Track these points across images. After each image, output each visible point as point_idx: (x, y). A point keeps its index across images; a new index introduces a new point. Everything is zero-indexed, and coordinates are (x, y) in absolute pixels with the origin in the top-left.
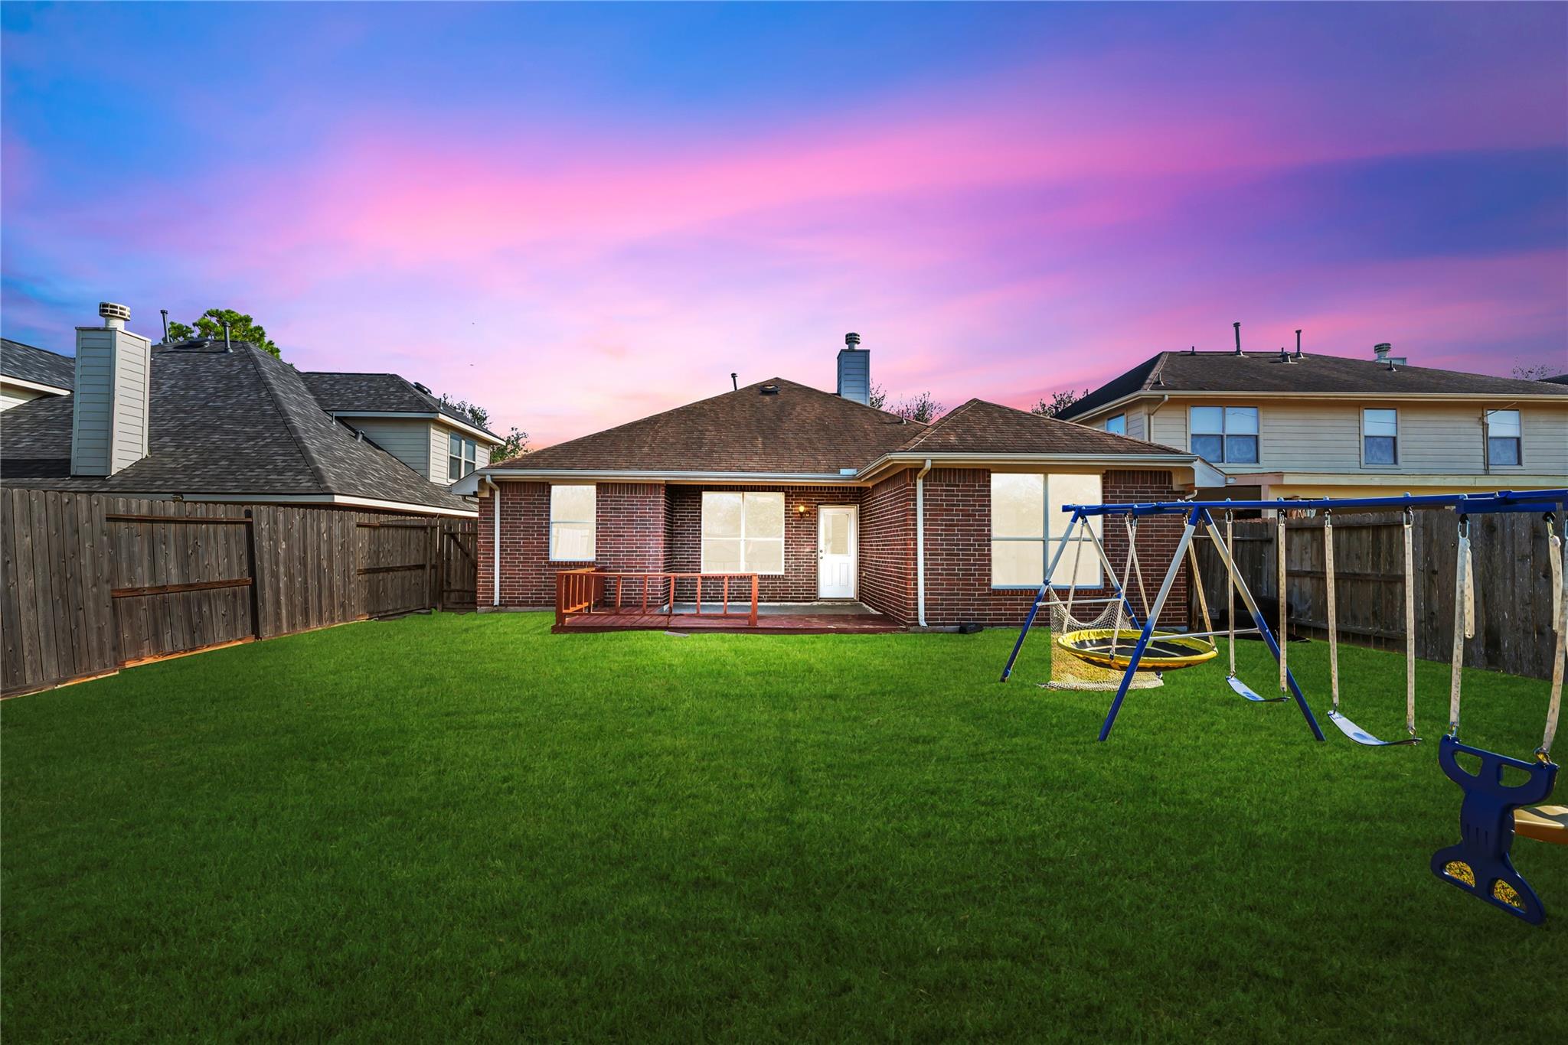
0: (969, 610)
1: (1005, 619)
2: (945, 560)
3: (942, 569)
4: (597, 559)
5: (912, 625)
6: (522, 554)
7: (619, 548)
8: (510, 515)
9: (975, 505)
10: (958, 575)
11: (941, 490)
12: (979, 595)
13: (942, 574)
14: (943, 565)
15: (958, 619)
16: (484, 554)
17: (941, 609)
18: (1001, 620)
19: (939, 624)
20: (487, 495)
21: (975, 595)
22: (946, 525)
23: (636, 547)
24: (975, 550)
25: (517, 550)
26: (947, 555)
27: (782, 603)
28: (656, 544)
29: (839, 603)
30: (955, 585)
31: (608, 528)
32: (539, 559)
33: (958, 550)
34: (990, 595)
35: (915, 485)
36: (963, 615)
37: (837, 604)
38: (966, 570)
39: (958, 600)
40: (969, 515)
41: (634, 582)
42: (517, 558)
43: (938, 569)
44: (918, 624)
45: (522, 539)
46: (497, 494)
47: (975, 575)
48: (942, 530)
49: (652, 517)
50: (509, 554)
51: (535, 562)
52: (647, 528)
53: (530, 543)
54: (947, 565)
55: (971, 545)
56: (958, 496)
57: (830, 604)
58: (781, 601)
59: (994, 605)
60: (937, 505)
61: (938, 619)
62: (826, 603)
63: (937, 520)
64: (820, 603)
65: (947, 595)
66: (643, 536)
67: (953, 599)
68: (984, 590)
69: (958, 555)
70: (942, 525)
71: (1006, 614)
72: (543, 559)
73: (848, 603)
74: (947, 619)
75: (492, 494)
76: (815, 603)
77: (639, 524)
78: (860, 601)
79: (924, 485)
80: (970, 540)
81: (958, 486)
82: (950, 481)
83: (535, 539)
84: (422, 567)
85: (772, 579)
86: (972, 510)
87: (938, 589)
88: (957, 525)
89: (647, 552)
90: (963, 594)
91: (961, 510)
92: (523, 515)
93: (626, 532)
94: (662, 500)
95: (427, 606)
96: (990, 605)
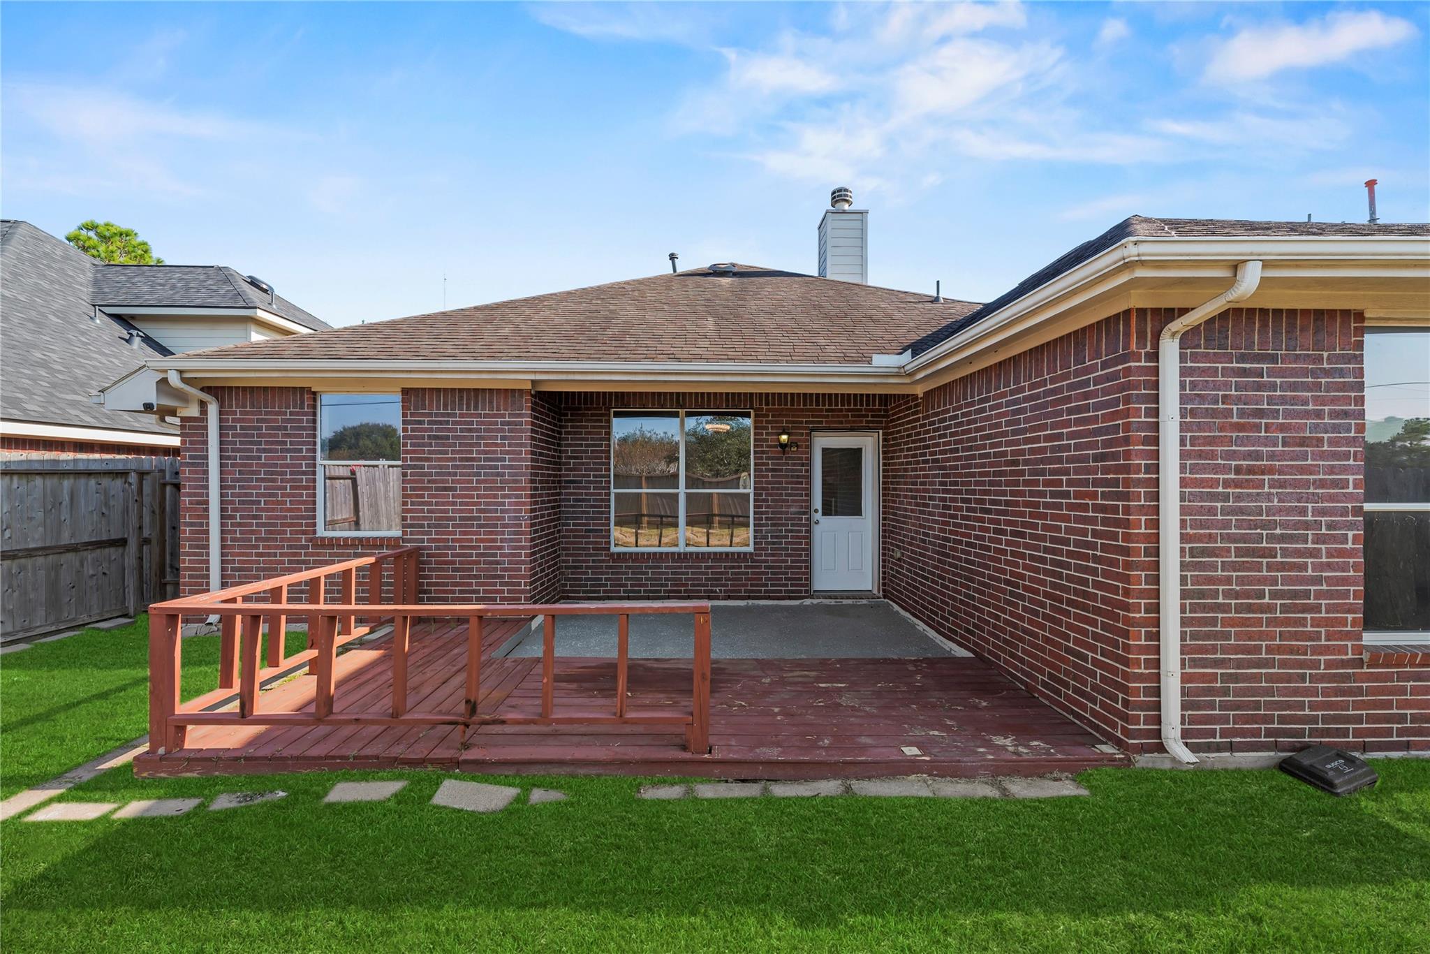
0: (1301, 706)
1: (1401, 733)
2: (1235, 567)
3: (1227, 594)
4: (404, 533)
5: (1142, 749)
6: (264, 525)
7: (447, 511)
8: (239, 450)
9: (1319, 415)
10: (1270, 608)
11: (1225, 371)
12: (1329, 664)
13: (1225, 608)
14: (1228, 580)
15: (1269, 733)
16: (191, 524)
17: (1224, 706)
18: (1389, 732)
19: (1218, 748)
20: (194, 411)
21: (1316, 664)
22: (1238, 470)
23: (479, 511)
24: (1318, 539)
25: (255, 517)
26: (1239, 552)
27: (751, 602)
28: (517, 504)
29: (849, 602)
30: (1261, 636)
31: (425, 474)
32: (297, 532)
33: (1271, 538)
34: (1360, 664)
35: (1155, 356)
36: (1282, 719)
37: (845, 602)
38: (1295, 595)
39: (1270, 678)
40: (1303, 442)
41: (476, 577)
42: (253, 532)
43: (1215, 594)
44: (1161, 748)
45: (263, 495)
46: (213, 409)
47: (1317, 609)
48: (1227, 484)
49: (508, 453)
50: (240, 525)
51: (289, 540)
52: (498, 474)
53: (278, 503)
54: (1241, 581)
55: (1307, 525)
56: (1273, 387)
57: (832, 602)
58: (749, 598)
59: (1371, 691)
60: (1214, 413)
61: (1212, 733)
62: (827, 602)
63: (1212, 455)
64: (815, 601)
65: (1239, 664)
66: (491, 489)
67: (1257, 678)
68: (1343, 650)
69: (1271, 553)
70: (1225, 470)
71: (1402, 719)
72: (304, 532)
73: (864, 602)
74: (1243, 733)
75: (204, 412)
76: (808, 602)
77: (483, 467)
78: (885, 597)
79: (1183, 358)
80: (1303, 511)
81: (1273, 359)
82: (1250, 345)
83: (289, 495)
84: (122, 542)
85: (733, 560)
86: (1315, 427)
87: (1214, 649)
88: (1271, 470)
89: (498, 518)
90: (1283, 664)
91: (1282, 428)
92: (265, 451)
93: (458, 482)
94: (526, 419)
95: (132, 611)
96: (1359, 691)
